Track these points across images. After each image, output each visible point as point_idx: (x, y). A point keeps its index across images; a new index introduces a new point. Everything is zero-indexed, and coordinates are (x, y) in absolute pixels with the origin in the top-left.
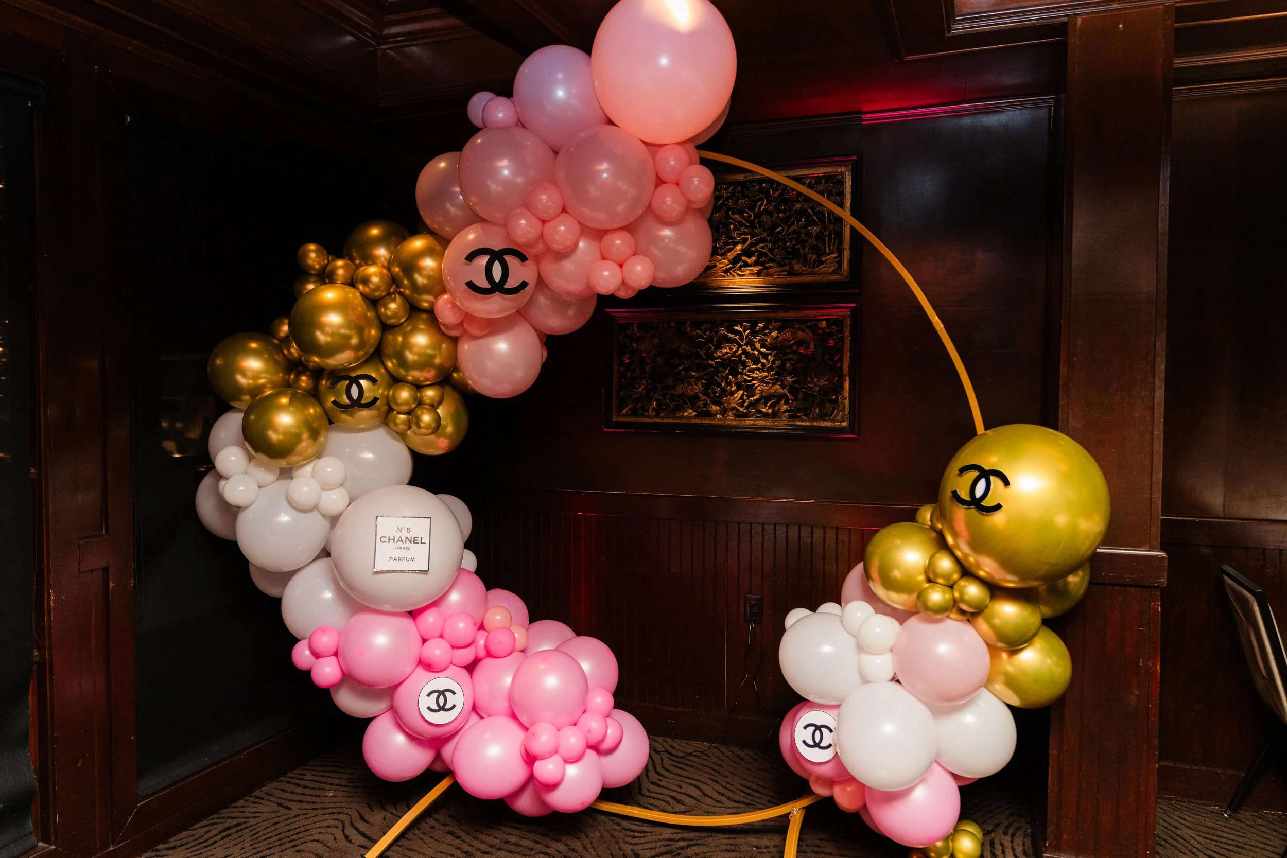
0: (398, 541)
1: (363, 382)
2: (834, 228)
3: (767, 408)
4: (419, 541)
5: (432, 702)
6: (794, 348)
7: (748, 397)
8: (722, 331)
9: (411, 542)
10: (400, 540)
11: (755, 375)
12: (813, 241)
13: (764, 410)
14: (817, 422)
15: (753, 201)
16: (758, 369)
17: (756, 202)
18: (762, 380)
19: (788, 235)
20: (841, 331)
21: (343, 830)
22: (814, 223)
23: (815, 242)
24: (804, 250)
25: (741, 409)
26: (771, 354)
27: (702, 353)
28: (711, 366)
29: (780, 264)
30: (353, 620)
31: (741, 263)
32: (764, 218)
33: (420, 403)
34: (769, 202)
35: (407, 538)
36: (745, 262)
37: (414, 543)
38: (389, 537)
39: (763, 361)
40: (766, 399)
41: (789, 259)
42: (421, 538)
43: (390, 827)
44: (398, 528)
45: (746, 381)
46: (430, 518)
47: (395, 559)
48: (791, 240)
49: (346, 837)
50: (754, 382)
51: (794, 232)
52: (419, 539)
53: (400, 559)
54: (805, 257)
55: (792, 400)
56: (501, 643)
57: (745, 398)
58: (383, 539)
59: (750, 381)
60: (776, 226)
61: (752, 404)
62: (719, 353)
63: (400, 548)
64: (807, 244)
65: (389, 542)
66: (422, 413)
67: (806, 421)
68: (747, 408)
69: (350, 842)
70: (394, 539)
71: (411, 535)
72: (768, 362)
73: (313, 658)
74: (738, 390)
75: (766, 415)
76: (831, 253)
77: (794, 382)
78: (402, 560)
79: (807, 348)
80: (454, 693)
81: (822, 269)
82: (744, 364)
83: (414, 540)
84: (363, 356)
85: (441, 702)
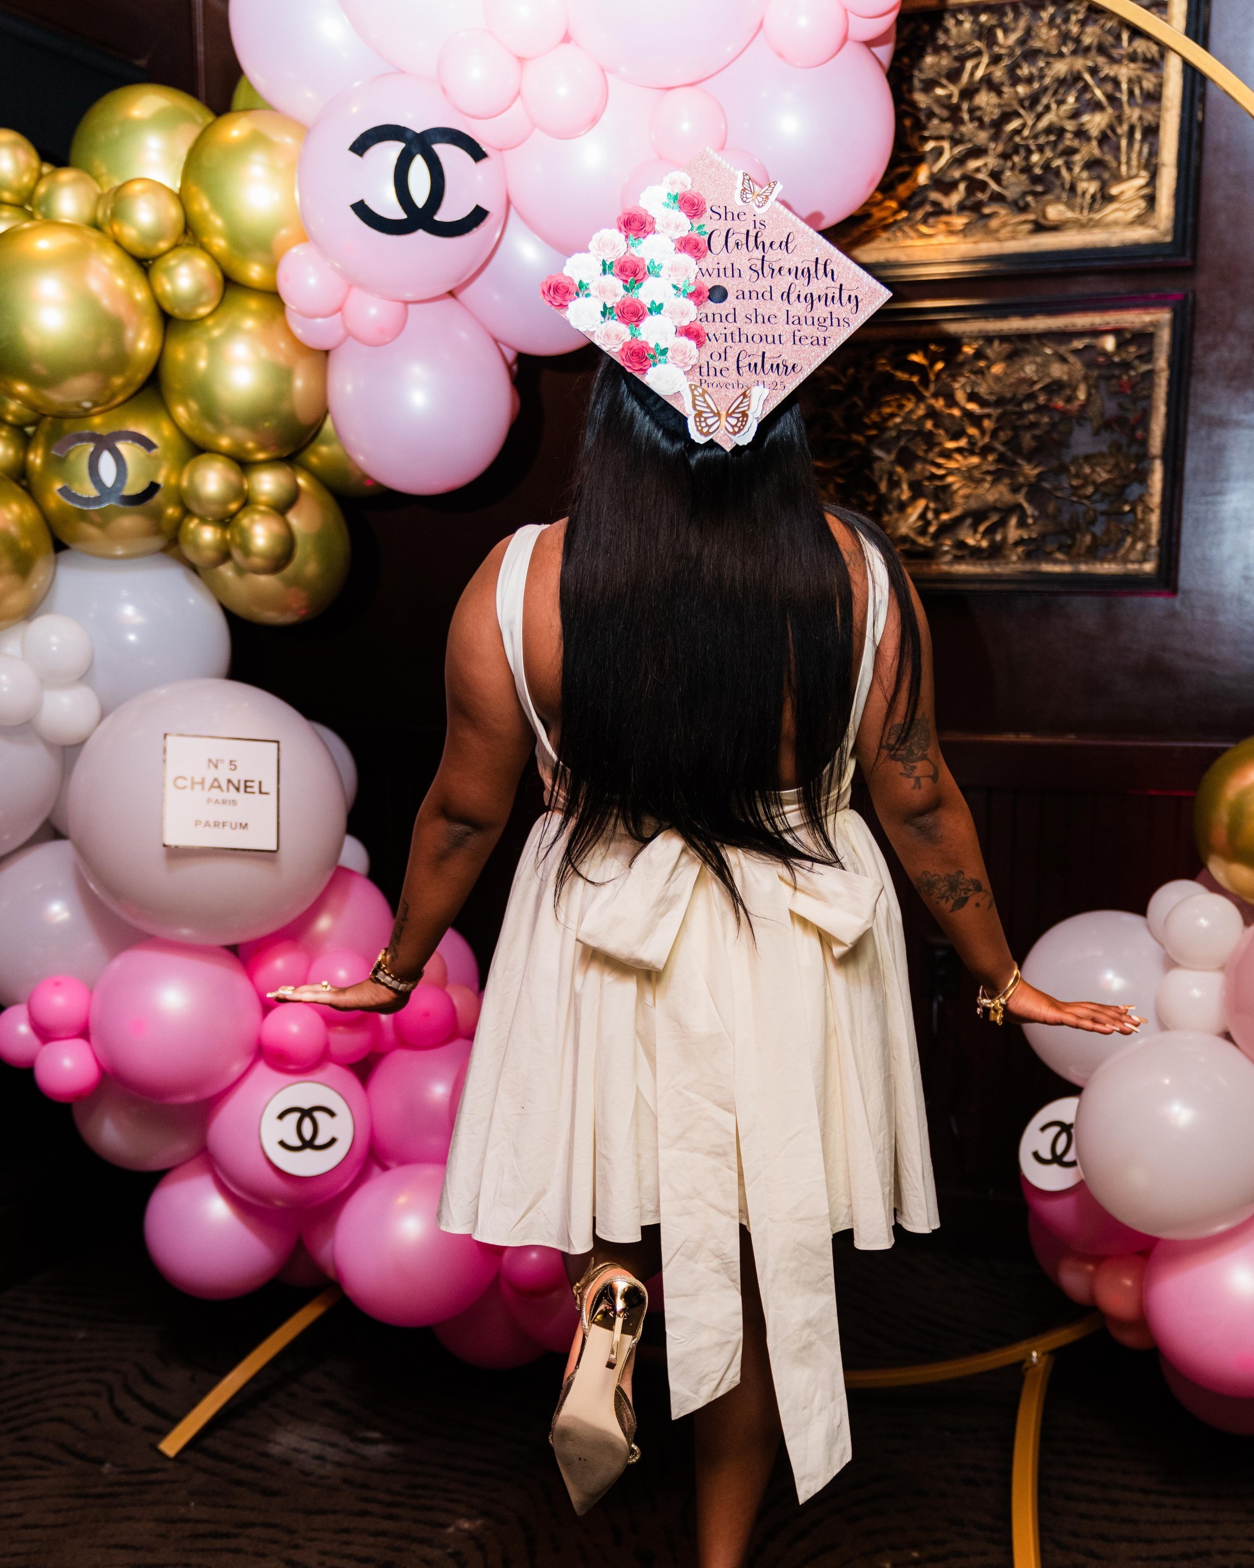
0: (212, 786)
1: (125, 448)
2: (1140, 118)
3: (978, 536)
4: (256, 789)
5: (287, 1130)
6: (1042, 399)
7: (937, 513)
8: (883, 365)
9: (238, 789)
10: (216, 784)
11: (952, 465)
12: (1093, 149)
13: (971, 541)
14: (1086, 563)
15: (956, 59)
16: (959, 450)
17: (962, 59)
18: (969, 476)
19: (1035, 137)
20: (1148, 357)
21: (111, 1400)
22: (1097, 106)
23: (1097, 152)
24: (1070, 169)
25: (922, 541)
26: (988, 416)
27: (837, 416)
28: (857, 445)
29: (1020, 207)
30: (118, 963)
31: (928, 208)
32: (984, 99)
33: (247, 501)
34: (996, 60)
35: (229, 781)
36: (936, 204)
37: (246, 791)
38: (193, 778)
39: (972, 431)
40: (977, 516)
41: (1035, 194)
42: (260, 783)
43: (203, 1393)
44: (210, 761)
45: (933, 477)
46: (278, 742)
47: (207, 824)
48: (1041, 149)
49: (119, 1413)
50: (950, 479)
51: (1048, 130)
52: (256, 785)
53: (216, 824)
54: (1073, 189)
55: (1033, 516)
56: (427, 1015)
57: (930, 515)
58: (180, 783)
59: (942, 477)
60: (1007, 117)
61: (946, 529)
62: (874, 417)
63: (217, 801)
64: (1077, 158)
65: (192, 788)
66: (253, 522)
67: (1062, 562)
68: (936, 536)
69: (126, 1421)
70: (202, 783)
71: (237, 776)
72: (983, 432)
73: (35, 1042)
74: (914, 499)
75: (976, 554)
76: (1130, 178)
77: (1040, 476)
78: (221, 826)
79: (1069, 400)
80: (332, 1114)
81: (1111, 212)
82: (930, 440)
83: (246, 787)
84: (124, 387)
85: (307, 1132)
